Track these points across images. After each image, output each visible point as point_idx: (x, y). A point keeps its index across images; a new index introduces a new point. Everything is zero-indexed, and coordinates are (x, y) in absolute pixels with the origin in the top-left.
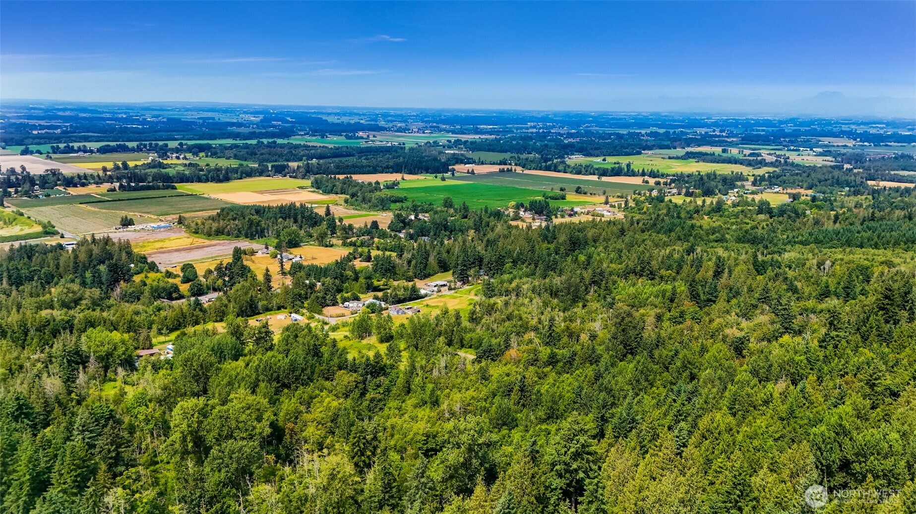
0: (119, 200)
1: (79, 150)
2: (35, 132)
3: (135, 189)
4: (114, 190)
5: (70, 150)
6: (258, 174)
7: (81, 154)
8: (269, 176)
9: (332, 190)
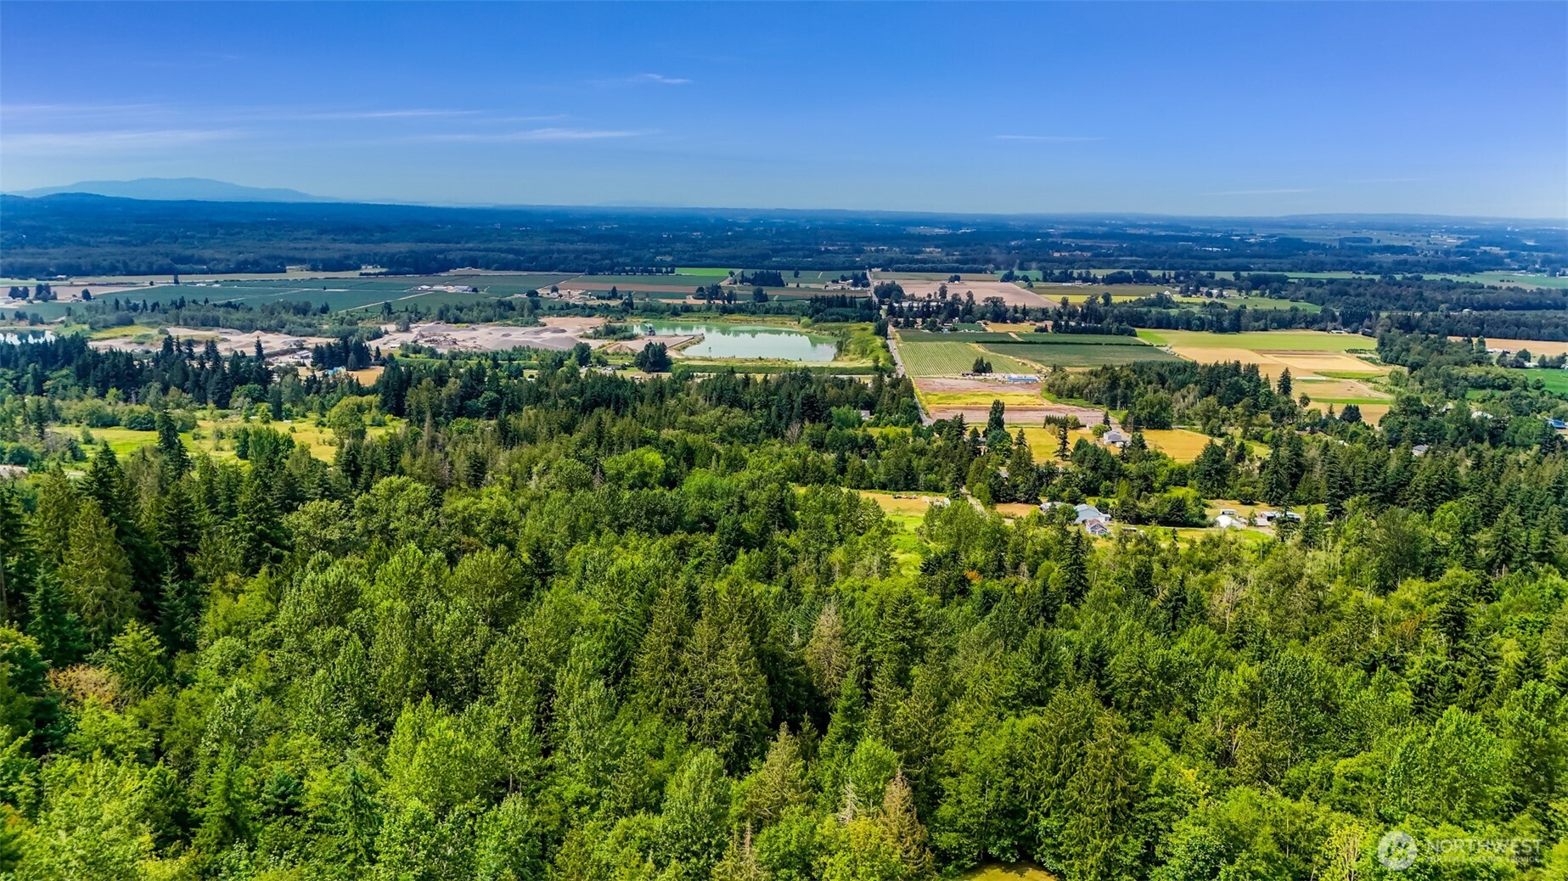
0: (1030, 343)
1: (1080, 277)
2: (1057, 255)
3: (1074, 331)
4: (1044, 330)
5: (1070, 278)
6: (1303, 325)
7: (1078, 283)
8: (1324, 330)
9: (1398, 358)
